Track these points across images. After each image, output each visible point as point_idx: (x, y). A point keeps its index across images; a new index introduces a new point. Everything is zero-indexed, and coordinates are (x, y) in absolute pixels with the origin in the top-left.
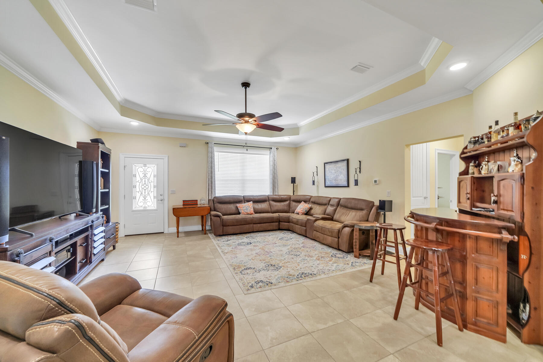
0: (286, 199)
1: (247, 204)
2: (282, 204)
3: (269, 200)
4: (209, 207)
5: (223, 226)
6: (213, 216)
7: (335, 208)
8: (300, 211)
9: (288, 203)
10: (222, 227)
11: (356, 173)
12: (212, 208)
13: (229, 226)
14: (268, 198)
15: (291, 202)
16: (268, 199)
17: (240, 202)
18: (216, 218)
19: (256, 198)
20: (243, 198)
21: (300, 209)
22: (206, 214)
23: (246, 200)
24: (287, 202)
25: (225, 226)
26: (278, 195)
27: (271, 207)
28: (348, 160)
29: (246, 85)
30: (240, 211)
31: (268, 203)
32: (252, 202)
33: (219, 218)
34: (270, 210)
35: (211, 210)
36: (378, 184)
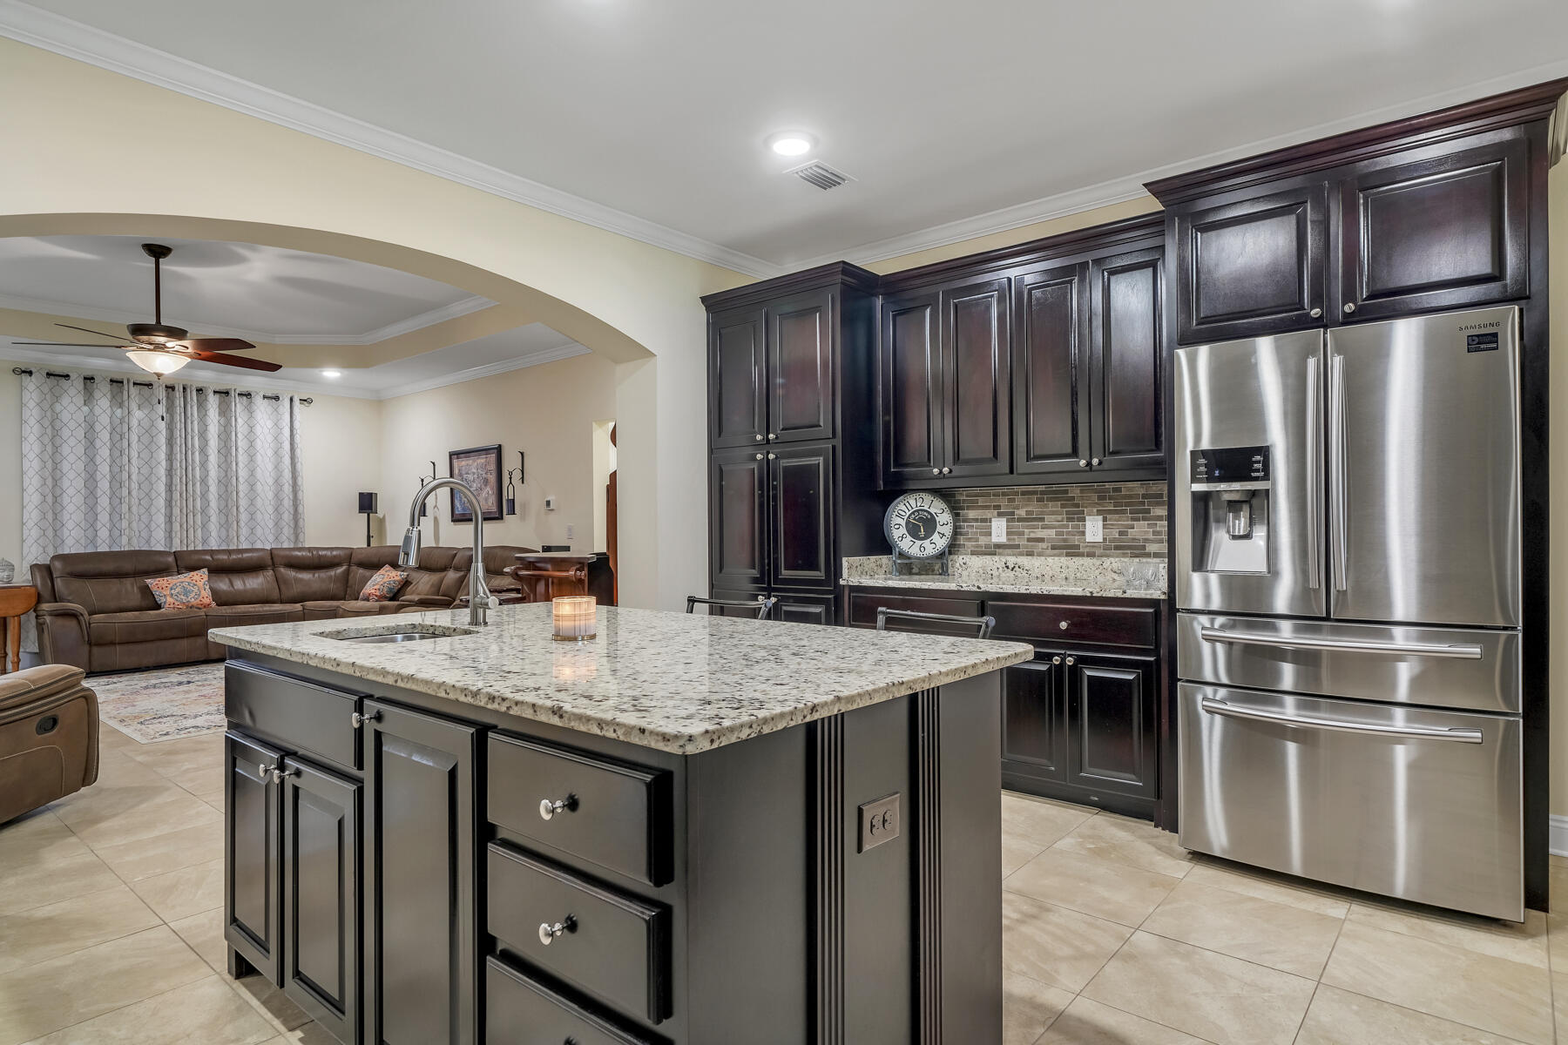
0: (337, 561)
1: (185, 578)
2: (323, 574)
3: (273, 564)
4: (34, 589)
5: (90, 644)
6: (51, 615)
7: (462, 573)
8: (373, 591)
9: (343, 572)
10: (86, 648)
11: (511, 483)
12: (46, 594)
13: (113, 643)
14: (272, 558)
15: (354, 568)
16: (270, 562)
17: (162, 571)
18: (60, 621)
19: (225, 557)
20: (171, 559)
21: (374, 585)
22: (19, 611)
23: (184, 563)
24: (340, 570)
25: (99, 645)
26: (309, 549)
27: (282, 587)
28: (499, 448)
29: (158, 252)
30: (161, 600)
31: (270, 573)
32: (205, 570)
33: (72, 623)
34: (276, 595)
35: (40, 599)
36: (552, 510)
